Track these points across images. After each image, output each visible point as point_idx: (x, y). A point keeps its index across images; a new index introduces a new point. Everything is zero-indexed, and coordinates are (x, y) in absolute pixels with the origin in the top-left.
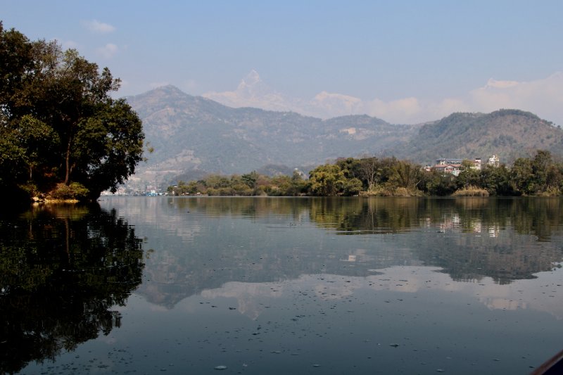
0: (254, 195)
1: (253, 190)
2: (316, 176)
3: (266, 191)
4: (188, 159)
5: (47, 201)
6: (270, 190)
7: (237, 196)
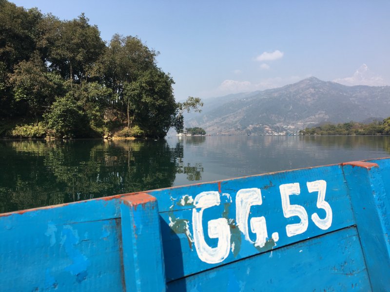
0: (348, 135)
1: (347, 132)
2: (388, 123)
3: (355, 132)
4: (321, 116)
5: (113, 138)
6: (358, 131)
7: (337, 135)
